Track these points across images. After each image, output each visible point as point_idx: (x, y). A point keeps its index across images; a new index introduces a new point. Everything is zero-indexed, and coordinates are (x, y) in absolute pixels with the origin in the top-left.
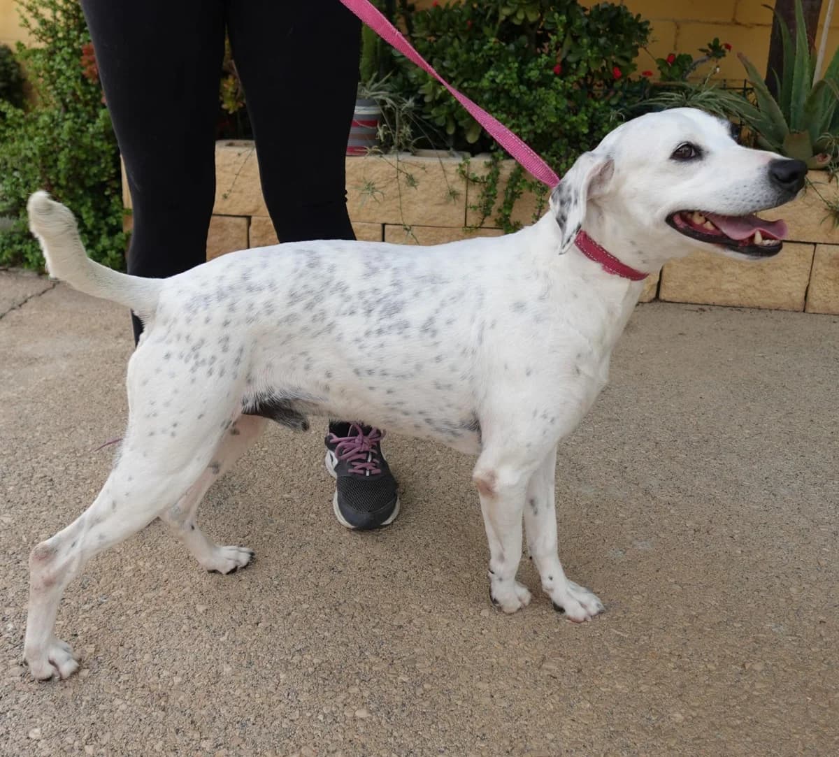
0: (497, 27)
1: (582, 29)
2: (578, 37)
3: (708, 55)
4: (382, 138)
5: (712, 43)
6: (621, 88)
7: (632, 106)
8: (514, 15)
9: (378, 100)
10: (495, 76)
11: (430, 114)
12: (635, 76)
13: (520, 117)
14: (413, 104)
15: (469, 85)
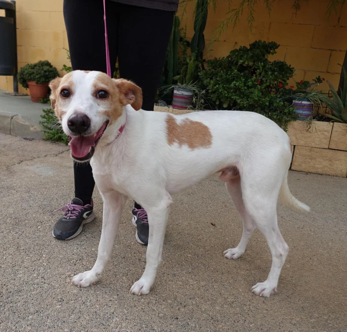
0: (237, 67)
1: (269, 69)
2: (267, 71)
3: (315, 82)
4: (194, 102)
5: (317, 77)
6: (282, 91)
7: (285, 98)
8: (244, 63)
9: (192, 90)
10: (235, 84)
11: (210, 96)
12: (287, 87)
13: (244, 99)
14: (205, 92)
15: (226, 86)
